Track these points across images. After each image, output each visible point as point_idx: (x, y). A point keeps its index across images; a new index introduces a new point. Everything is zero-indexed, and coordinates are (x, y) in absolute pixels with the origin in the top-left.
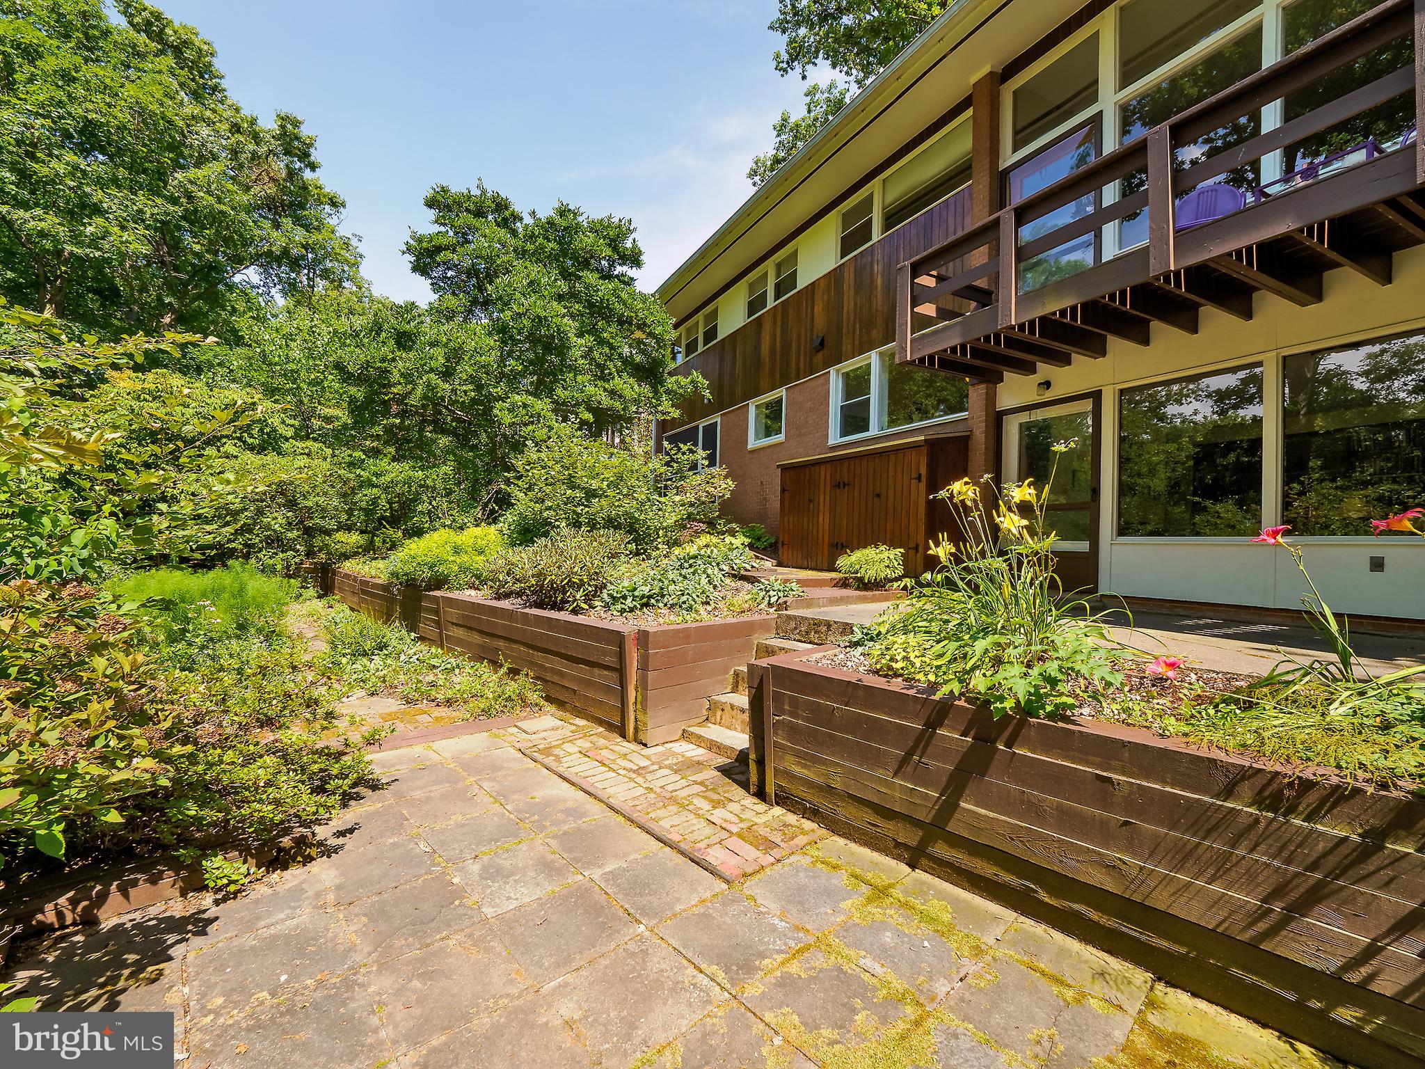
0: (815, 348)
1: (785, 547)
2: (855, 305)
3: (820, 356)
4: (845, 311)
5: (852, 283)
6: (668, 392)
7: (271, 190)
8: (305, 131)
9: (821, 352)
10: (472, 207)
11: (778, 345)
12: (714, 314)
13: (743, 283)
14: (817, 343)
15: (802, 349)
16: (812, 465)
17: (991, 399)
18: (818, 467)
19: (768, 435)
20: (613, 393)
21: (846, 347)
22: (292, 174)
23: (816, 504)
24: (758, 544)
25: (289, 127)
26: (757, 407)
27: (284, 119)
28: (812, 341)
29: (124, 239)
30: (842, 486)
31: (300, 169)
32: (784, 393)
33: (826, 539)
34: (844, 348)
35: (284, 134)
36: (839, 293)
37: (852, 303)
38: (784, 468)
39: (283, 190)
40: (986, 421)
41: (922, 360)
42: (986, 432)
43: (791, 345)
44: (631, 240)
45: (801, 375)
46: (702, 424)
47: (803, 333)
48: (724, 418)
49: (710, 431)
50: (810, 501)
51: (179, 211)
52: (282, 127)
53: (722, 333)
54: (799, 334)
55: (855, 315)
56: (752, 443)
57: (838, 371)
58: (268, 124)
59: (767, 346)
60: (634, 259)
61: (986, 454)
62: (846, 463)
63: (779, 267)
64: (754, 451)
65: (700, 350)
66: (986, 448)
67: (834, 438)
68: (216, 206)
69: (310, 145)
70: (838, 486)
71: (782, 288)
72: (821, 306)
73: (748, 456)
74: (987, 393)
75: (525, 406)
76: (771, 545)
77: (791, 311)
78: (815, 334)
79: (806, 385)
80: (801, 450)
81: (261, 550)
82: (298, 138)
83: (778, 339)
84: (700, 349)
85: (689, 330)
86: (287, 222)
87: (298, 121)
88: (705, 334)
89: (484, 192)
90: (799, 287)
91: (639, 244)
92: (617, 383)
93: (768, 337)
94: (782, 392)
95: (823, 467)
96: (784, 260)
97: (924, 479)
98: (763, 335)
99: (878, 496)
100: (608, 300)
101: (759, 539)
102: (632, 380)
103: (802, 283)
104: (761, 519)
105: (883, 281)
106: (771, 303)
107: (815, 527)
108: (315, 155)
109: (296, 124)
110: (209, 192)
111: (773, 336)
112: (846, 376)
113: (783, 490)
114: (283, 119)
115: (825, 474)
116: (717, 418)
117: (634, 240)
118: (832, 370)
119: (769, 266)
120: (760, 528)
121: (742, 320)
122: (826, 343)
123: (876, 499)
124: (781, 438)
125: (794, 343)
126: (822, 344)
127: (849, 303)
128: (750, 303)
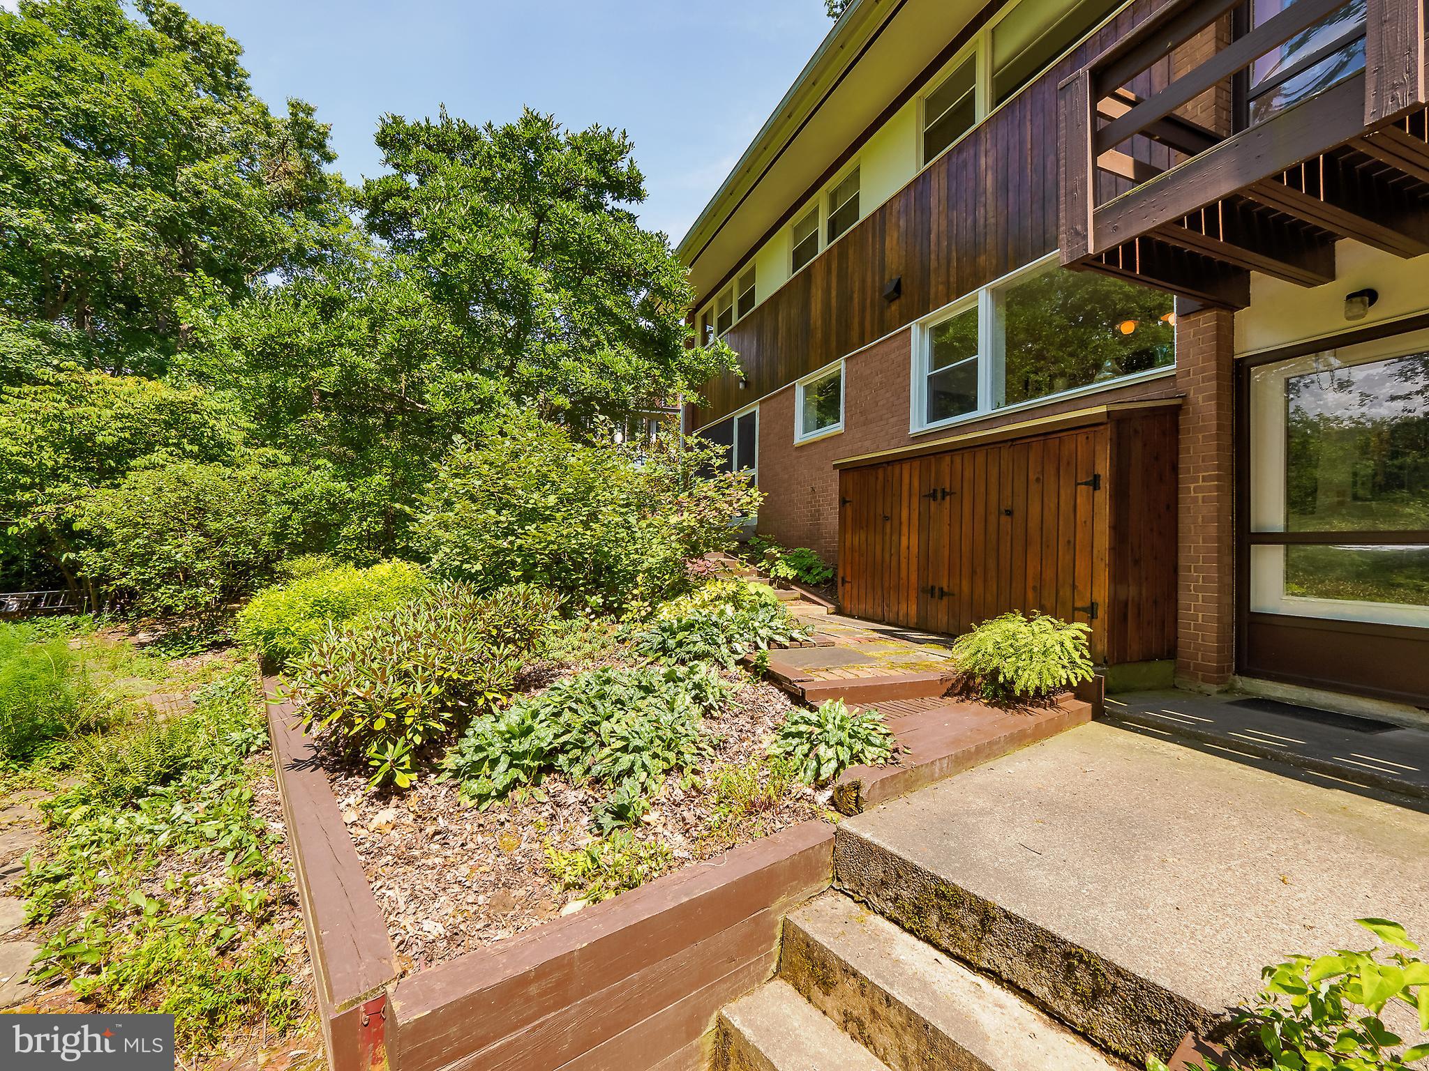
0: (887, 297)
1: (848, 586)
2: (950, 222)
3: (894, 307)
4: (933, 236)
5: (944, 193)
6: (686, 370)
7: (289, 185)
8: (319, 119)
9: (897, 302)
10: (432, 141)
11: (834, 301)
12: (751, 276)
13: (787, 228)
14: (890, 289)
15: (868, 301)
16: (888, 463)
17: (1225, 337)
18: (897, 468)
19: (821, 424)
20: (603, 370)
21: (937, 287)
22: (309, 167)
23: (896, 522)
24: (807, 578)
25: (301, 115)
26: (807, 388)
27: (295, 106)
28: (882, 289)
29: (119, 236)
30: (939, 495)
31: (318, 162)
32: (843, 366)
33: (914, 577)
34: (933, 291)
35: (295, 123)
36: (924, 210)
37: (944, 223)
38: (844, 470)
39: (300, 184)
40: (1218, 377)
41: (1112, 254)
42: (1219, 397)
43: (851, 298)
44: (627, 161)
45: (866, 339)
46: (738, 415)
47: (869, 280)
48: (764, 405)
49: (747, 422)
50: (886, 518)
51: (185, 207)
52: (294, 115)
53: (759, 300)
54: (863, 281)
55: (949, 238)
56: (800, 437)
57: (923, 326)
58: (280, 113)
59: (819, 306)
60: (631, 188)
61: (1218, 437)
62: (948, 459)
63: (833, 198)
64: (802, 448)
65: (734, 324)
66: (1219, 427)
67: (918, 422)
68: (222, 199)
69: (325, 135)
70: (933, 496)
71: (838, 226)
72: (895, 235)
73: (795, 454)
74: (1218, 327)
75: (469, 386)
76: (827, 581)
77: (851, 252)
78: (887, 277)
79: (874, 351)
80: (867, 443)
81: (159, 586)
82: (310, 127)
83: (834, 293)
84: (735, 322)
85: (722, 302)
86: (300, 217)
87: (310, 109)
88: (741, 302)
89: (449, 122)
90: (863, 216)
91: (638, 166)
92: (606, 354)
93: (820, 292)
94: (839, 366)
95: (906, 467)
96: (840, 187)
97: (1105, 484)
98: (813, 290)
99: (1009, 513)
100: (589, 237)
101: (809, 570)
102: (628, 351)
103: (865, 212)
104: (811, 539)
105: (996, 180)
106: (823, 247)
107: (895, 559)
108: (331, 145)
109: (309, 111)
110: (216, 187)
111: (827, 291)
112: (940, 330)
113: (843, 502)
114: (293, 106)
115: (910, 479)
116: (755, 407)
117: (631, 161)
118: (914, 326)
119: (821, 199)
120: (810, 555)
121: (786, 275)
122: (903, 288)
123: (1004, 519)
124: (839, 427)
125: (856, 296)
126: (898, 288)
127: (937, 223)
128: (795, 253)
